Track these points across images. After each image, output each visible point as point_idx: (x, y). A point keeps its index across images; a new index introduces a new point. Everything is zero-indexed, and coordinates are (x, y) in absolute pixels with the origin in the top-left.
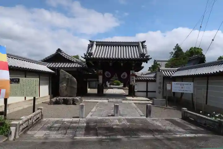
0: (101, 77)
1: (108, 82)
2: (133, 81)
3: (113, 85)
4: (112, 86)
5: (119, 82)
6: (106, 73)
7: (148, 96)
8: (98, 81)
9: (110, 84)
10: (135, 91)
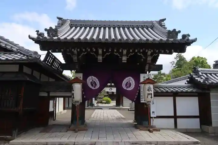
0: (77, 88)
1: (95, 100)
2: (149, 94)
3: (101, 103)
4: (100, 105)
5: (109, 99)
6: (90, 79)
7: (179, 127)
8: (72, 96)
9: (98, 103)
10: (152, 116)
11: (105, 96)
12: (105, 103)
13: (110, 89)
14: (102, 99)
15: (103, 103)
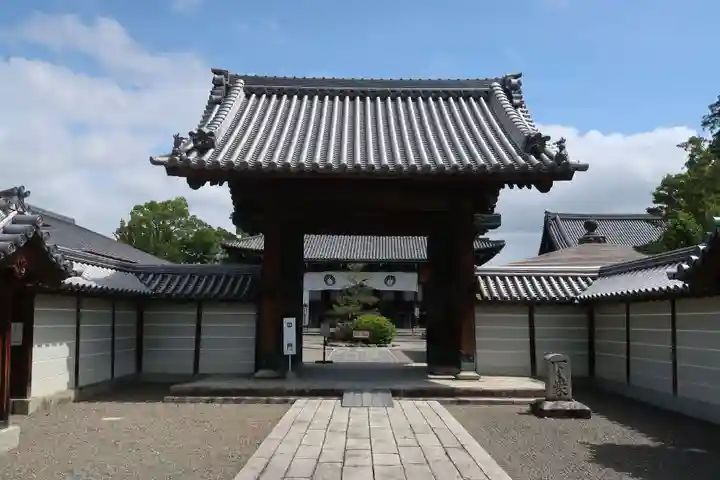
11: (367, 308)
12: (366, 342)
13: (388, 278)
14: (351, 320)
15: (356, 341)
